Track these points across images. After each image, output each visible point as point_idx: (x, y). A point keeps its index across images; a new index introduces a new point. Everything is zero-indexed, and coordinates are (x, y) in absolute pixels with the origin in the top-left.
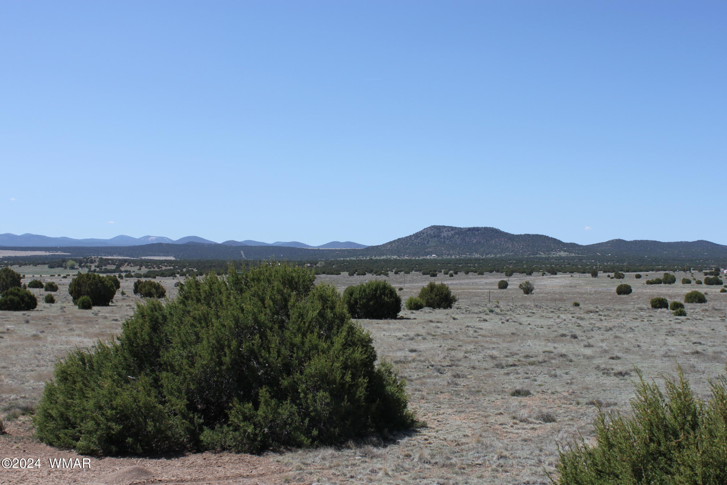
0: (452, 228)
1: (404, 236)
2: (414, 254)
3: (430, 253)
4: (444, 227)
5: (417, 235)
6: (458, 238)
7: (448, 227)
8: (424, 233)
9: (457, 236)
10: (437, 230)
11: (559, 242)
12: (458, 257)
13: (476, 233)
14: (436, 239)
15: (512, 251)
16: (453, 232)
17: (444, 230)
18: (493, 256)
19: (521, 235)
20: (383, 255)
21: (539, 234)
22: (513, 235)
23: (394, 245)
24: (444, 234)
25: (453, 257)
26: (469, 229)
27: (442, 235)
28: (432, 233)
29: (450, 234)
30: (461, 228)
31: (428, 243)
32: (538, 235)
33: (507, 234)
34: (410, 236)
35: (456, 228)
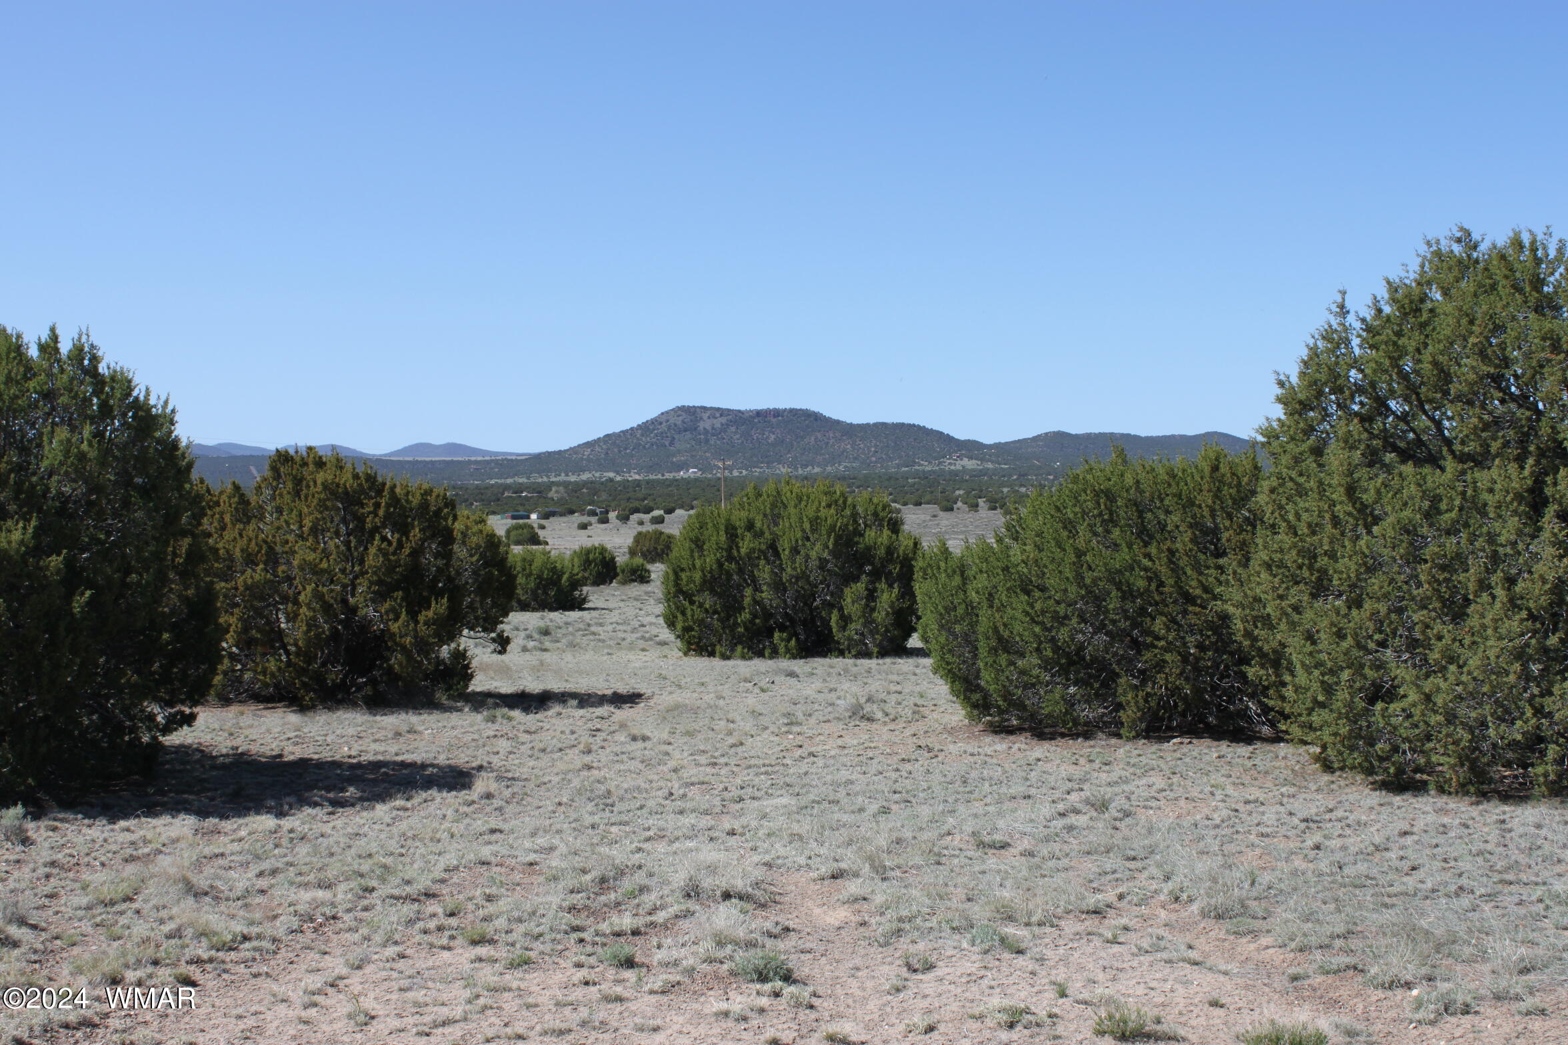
0: (723, 412)
1: (617, 430)
2: (651, 469)
3: (684, 466)
4: (704, 408)
5: (646, 428)
6: (736, 433)
7: (711, 408)
8: (661, 423)
9: (733, 429)
10: (691, 415)
11: (948, 439)
12: (744, 472)
13: (774, 420)
14: (688, 435)
15: (855, 459)
16: (724, 420)
17: (705, 416)
18: (817, 470)
19: (868, 424)
20: (584, 471)
21: (906, 421)
22: (851, 424)
23: (597, 449)
24: (705, 424)
25: (735, 473)
26: (759, 413)
27: (701, 425)
28: (679, 423)
29: (718, 423)
30: (739, 411)
31: (671, 444)
32: (903, 424)
33: (838, 422)
34: (632, 429)
35: (729, 410)
